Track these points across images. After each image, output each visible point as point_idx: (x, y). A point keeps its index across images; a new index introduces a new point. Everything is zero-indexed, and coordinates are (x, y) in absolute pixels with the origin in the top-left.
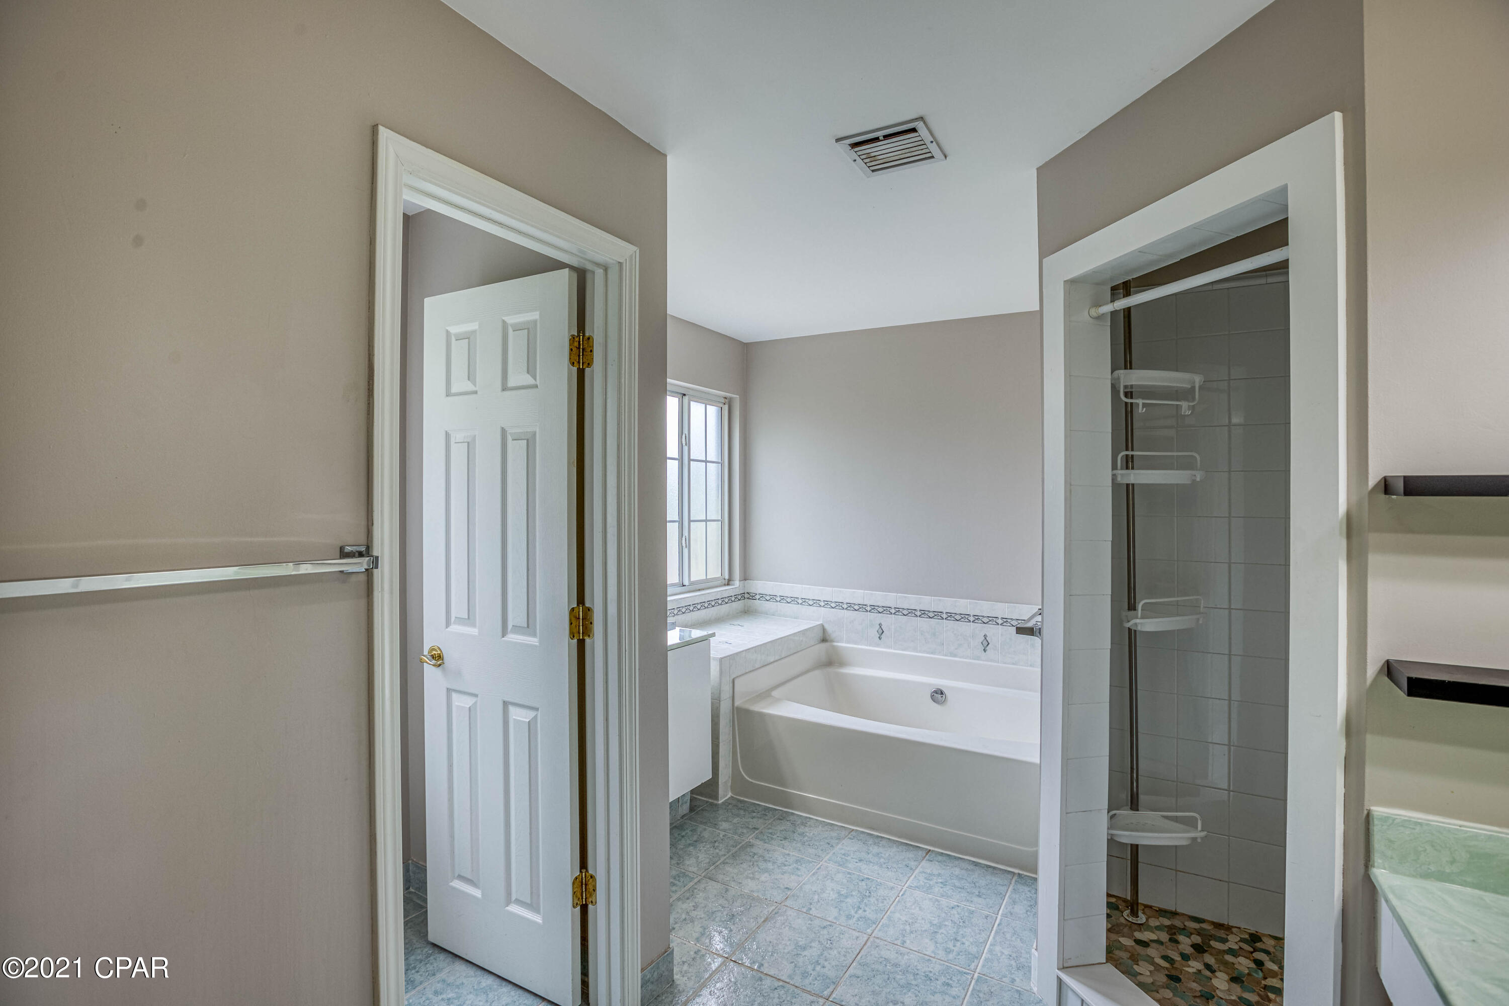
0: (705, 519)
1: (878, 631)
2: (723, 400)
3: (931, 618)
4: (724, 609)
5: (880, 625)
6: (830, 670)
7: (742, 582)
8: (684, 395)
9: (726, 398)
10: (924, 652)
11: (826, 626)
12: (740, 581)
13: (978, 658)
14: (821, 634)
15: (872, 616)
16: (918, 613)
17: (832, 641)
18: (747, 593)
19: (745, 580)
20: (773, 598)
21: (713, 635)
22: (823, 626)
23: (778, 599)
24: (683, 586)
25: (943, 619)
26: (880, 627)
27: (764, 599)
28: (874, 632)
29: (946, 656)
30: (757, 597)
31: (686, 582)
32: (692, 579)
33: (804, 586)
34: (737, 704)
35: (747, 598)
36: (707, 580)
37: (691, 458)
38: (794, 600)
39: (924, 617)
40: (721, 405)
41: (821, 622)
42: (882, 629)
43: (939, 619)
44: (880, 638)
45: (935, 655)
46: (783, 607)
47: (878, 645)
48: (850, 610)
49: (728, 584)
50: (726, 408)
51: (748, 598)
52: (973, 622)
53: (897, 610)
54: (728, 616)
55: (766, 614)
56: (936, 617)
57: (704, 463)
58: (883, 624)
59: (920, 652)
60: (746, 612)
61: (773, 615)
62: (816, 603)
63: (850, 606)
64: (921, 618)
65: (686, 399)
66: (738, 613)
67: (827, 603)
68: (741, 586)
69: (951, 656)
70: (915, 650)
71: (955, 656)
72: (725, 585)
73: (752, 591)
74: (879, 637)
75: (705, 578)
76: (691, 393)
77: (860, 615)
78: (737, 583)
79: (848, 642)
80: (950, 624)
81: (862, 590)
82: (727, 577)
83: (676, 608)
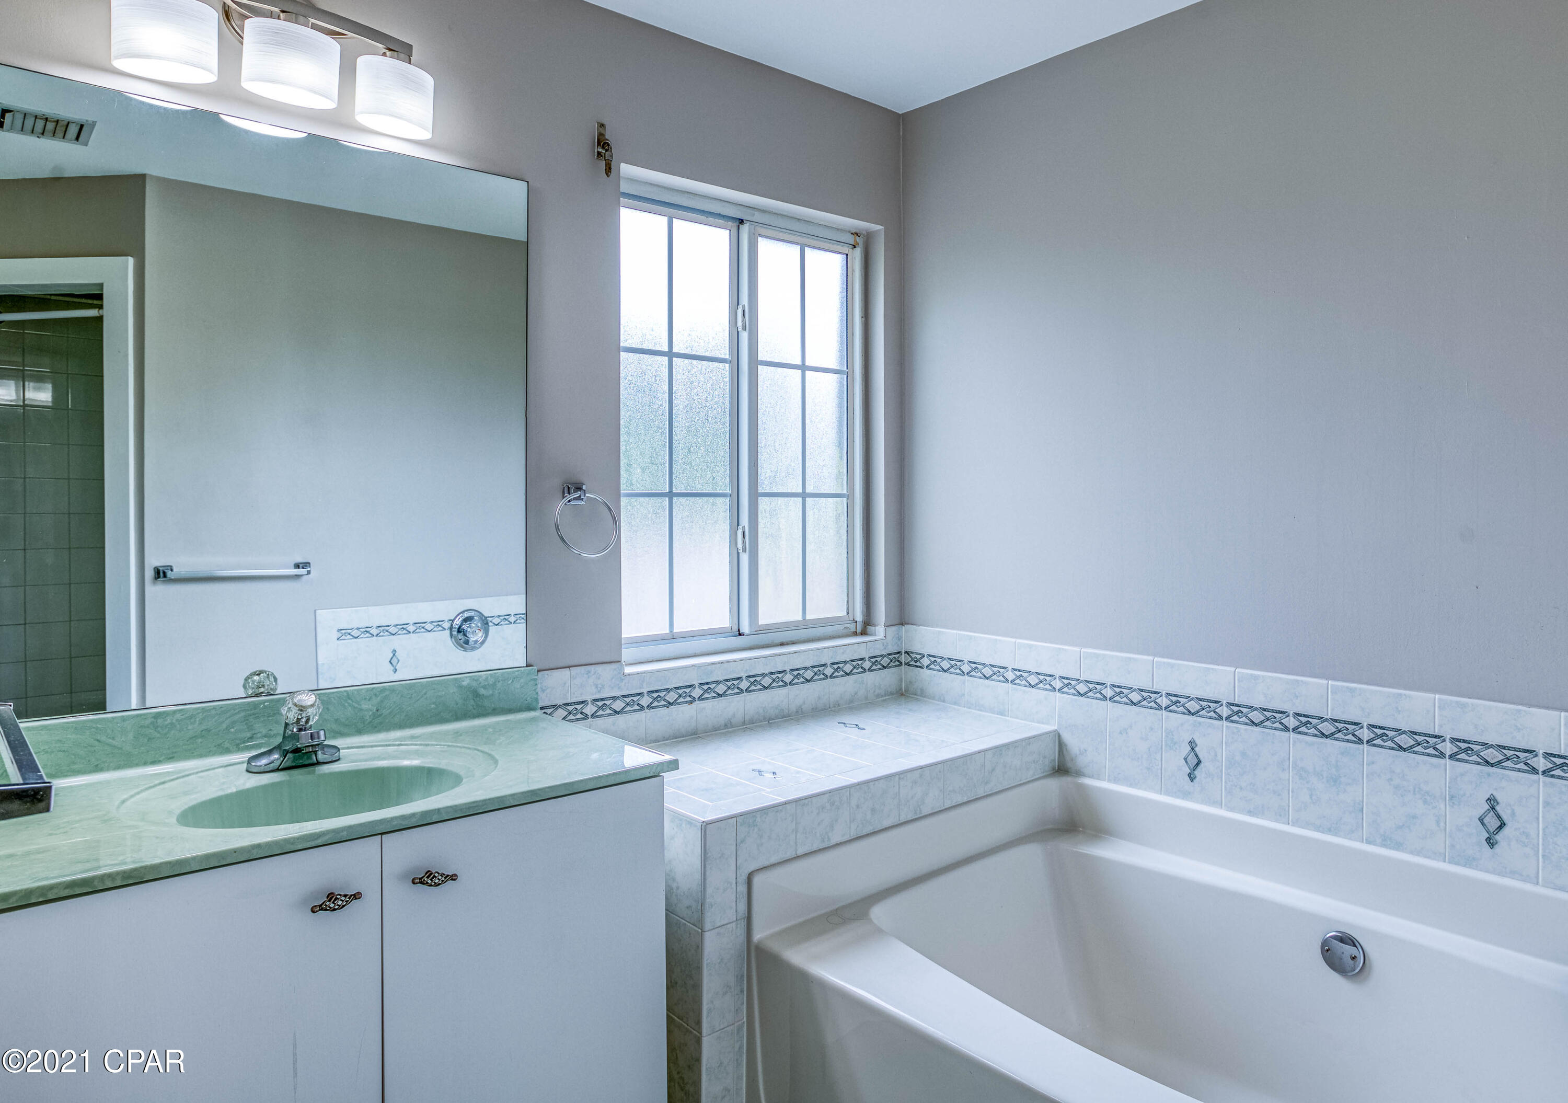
0: (800, 491)
1: (1185, 759)
2: (851, 239)
3: (1327, 737)
4: (843, 687)
5: (1192, 744)
6: (1067, 846)
7: (894, 628)
8: (742, 221)
9: (857, 234)
10: (1307, 825)
11: (1067, 737)
12: (887, 626)
13: (1469, 862)
14: (1051, 753)
15: (1175, 720)
16: (1292, 722)
17: (1079, 774)
18: (906, 652)
19: (902, 624)
20: (954, 666)
21: (673, 765)
22: (1059, 736)
23: (966, 668)
24: (740, 635)
25: (1360, 741)
26: (1193, 749)
27: (938, 667)
28: (1176, 762)
29: (1369, 842)
30: (926, 662)
31: (745, 629)
32: (764, 619)
33: (1018, 641)
34: (757, 936)
35: (906, 664)
36: (805, 624)
37: (761, 357)
38: (997, 672)
39: (1305, 734)
40: (846, 249)
41: (1056, 728)
42: (1197, 756)
43: (1348, 741)
44: (1191, 777)
45: (1335, 835)
46: (975, 687)
47: (1186, 795)
48: (1119, 702)
49: (864, 633)
50: (857, 254)
51: (908, 664)
52: (1451, 757)
53: (1236, 709)
54: (851, 701)
55: (940, 700)
56: (1339, 735)
57: (799, 372)
58: (1197, 741)
59: (1296, 823)
60: (902, 694)
61: (955, 703)
62: (1044, 680)
63: (1120, 693)
64: (1300, 736)
65: (745, 229)
66: (878, 696)
67: (1068, 683)
68: (889, 638)
69: (1383, 845)
70: (1281, 814)
71: (1398, 846)
72: (855, 634)
73: (917, 647)
74: (1190, 775)
75: (800, 618)
76: (758, 217)
77: (1144, 717)
78: (880, 631)
79: (1116, 780)
80: (1383, 757)
81: (1148, 655)
82: (859, 617)
83: (696, 683)
